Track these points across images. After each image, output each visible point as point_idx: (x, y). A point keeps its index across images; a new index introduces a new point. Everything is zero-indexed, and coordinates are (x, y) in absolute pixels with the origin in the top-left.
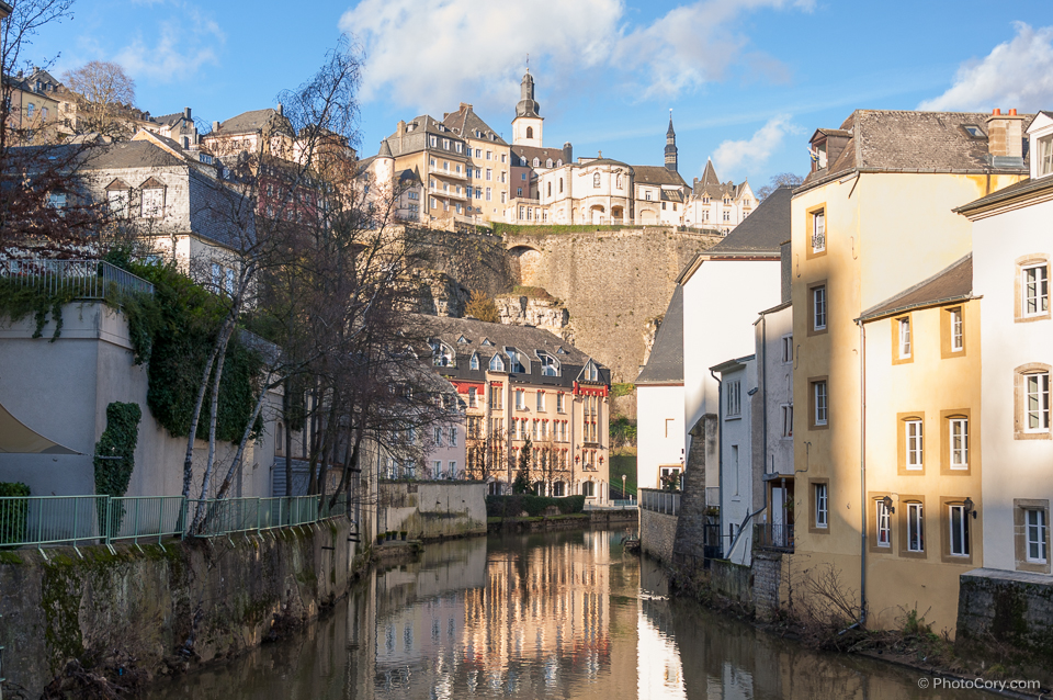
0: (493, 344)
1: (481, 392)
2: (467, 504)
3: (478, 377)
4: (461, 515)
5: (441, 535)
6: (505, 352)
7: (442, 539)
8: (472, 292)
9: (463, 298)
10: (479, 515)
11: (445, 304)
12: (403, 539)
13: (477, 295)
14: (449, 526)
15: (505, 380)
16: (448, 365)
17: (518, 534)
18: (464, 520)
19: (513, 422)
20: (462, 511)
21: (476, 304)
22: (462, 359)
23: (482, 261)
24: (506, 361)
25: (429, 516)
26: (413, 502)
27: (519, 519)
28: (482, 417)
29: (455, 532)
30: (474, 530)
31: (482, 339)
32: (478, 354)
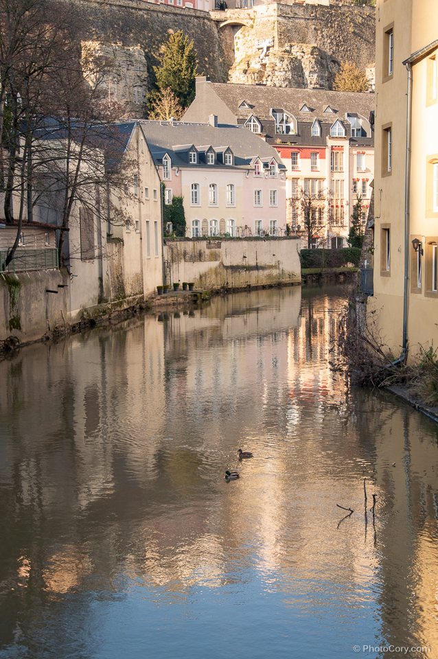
0: (335, 111)
1: (323, 157)
2: (279, 257)
3: (320, 142)
4: (271, 267)
5: (249, 286)
6: (346, 118)
7: (249, 289)
8: (342, 64)
9: (335, 70)
10: (292, 266)
11: (315, 76)
12: (190, 289)
13: (346, 66)
14: (257, 277)
15: (346, 144)
16: (291, 133)
17: (341, 283)
18: (275, 272)
19: (355, 183)
20: (274, 264)
21: (345, 75)
22: (304, 127)
23: (354, 32)
24: (346, 126)
25: (235, 269)
26: (214, 257)
27: (341, 269)
28: (324, 179)
29: (265, 282)
30: (286, 280)
31: (325, 107)
32: (320, 122)
